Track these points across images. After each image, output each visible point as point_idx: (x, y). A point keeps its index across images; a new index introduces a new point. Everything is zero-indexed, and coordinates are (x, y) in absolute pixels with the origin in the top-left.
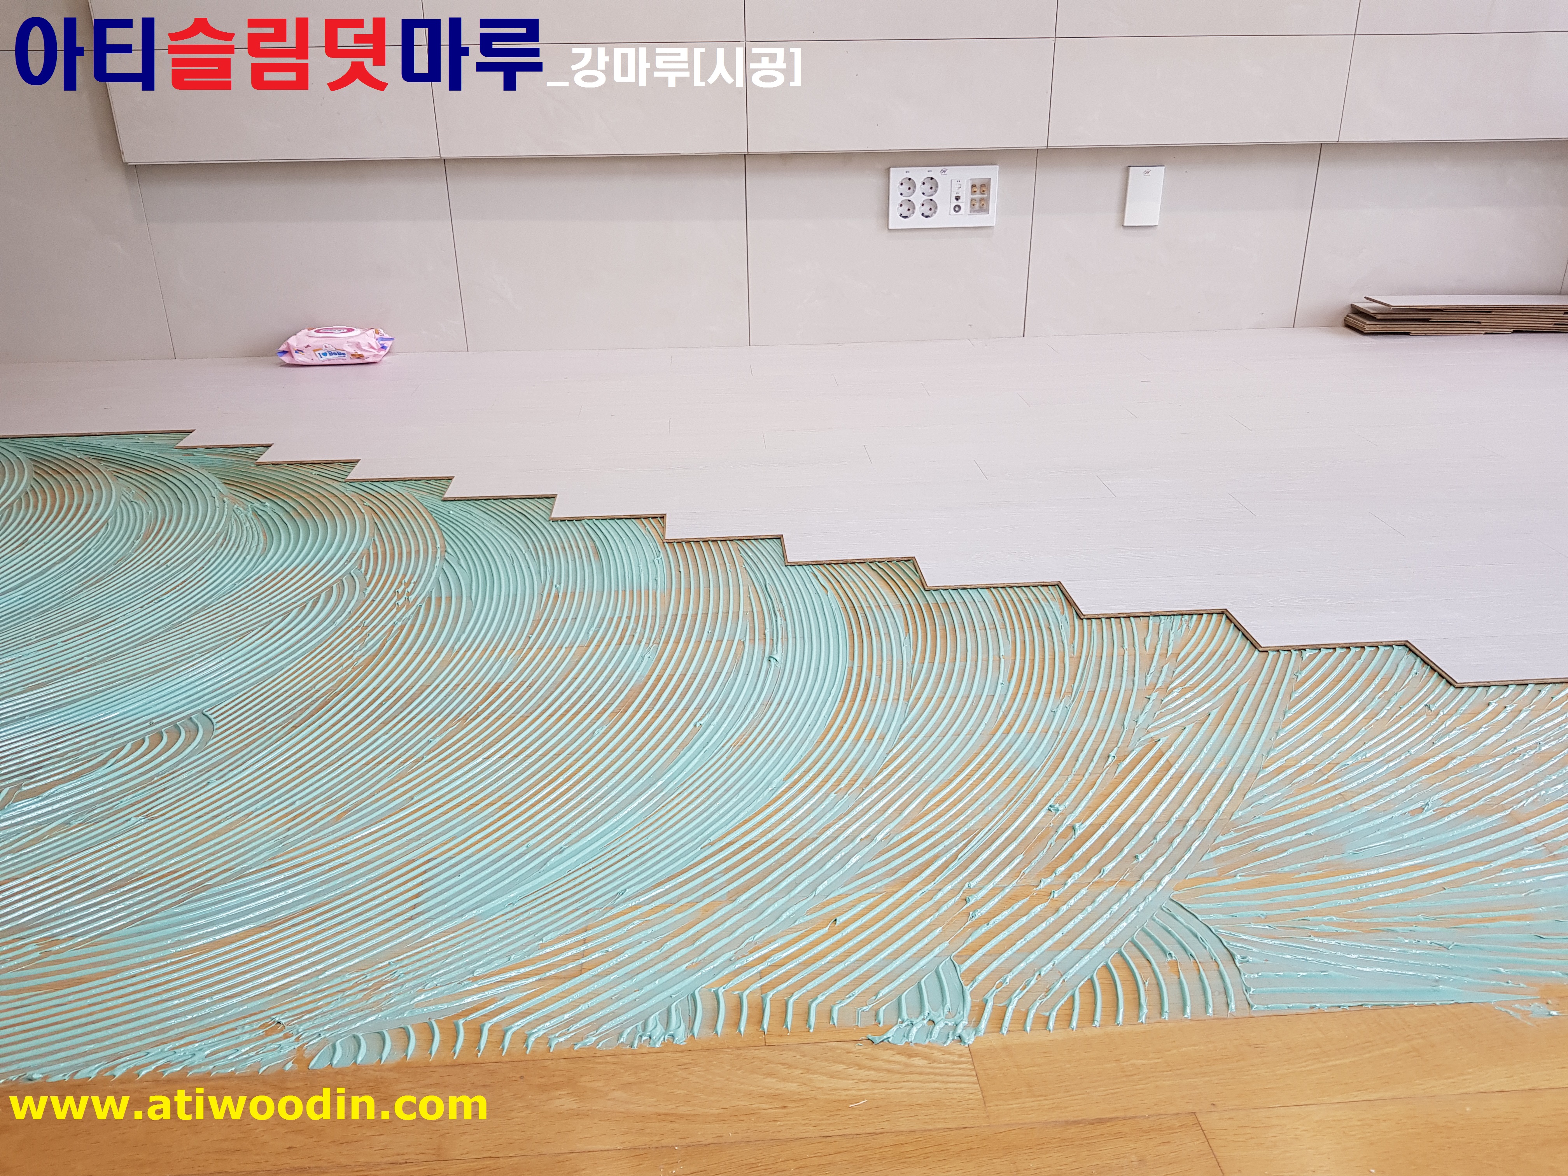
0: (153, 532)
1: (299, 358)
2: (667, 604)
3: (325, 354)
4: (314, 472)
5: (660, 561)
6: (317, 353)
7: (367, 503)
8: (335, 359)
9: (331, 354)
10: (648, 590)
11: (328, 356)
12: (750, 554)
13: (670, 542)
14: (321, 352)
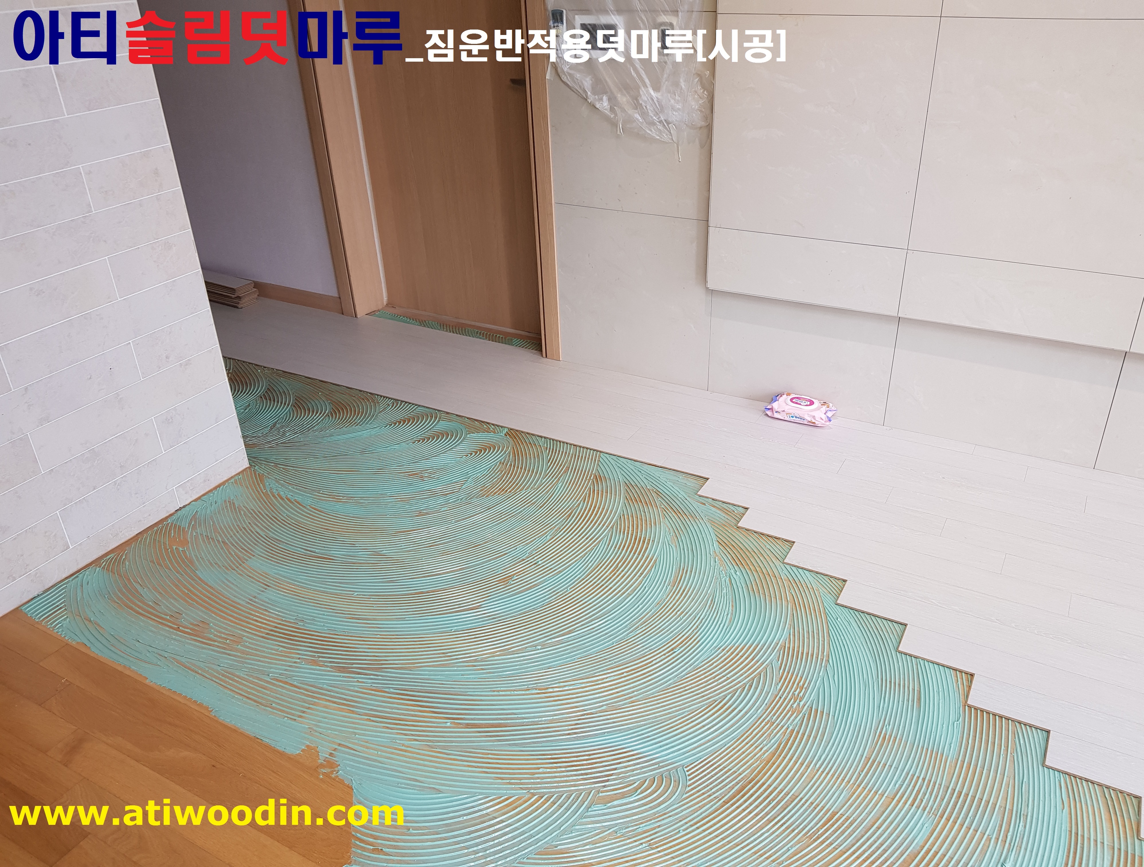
0: (677, 581)
1: (776, 415)
2: (951, 774)
3: (793, 417)
4: (768, 546)
5: (958, 725)
6: (788, 415)
7: (792, 591)
8: (798, 420)
9: (796, 417)
10: (943, 754)
11: (794, 418)
12: (1022, 742)
13: (970, 707)
14: (790, 415)
